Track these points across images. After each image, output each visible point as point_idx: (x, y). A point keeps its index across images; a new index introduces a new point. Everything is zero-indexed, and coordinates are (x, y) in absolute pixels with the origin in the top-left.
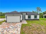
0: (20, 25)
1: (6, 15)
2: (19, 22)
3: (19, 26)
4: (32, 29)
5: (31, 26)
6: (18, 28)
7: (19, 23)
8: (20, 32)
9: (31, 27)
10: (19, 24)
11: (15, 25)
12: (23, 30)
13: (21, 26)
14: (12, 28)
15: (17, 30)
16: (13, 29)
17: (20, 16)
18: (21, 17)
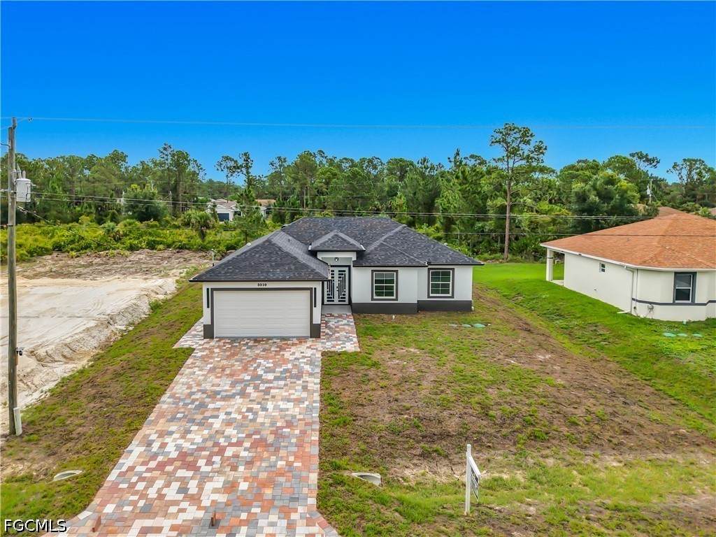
0: (311, 363)
1: (205, 286)
2: (301, 340)
3: (307, 368)
4: (374, 385)
5: (375, 365)
6: (306, 378)
7: (303, 347)
8: (321, 396)
9: (371, 373)
10: (309, 353)
11: (286, 361)
12: (334, 386)
13: (318, 370)
14: (277, 378)
15: (305, 388)
16: (282, 383)
17: (312, 292)
18: (313, 304)
